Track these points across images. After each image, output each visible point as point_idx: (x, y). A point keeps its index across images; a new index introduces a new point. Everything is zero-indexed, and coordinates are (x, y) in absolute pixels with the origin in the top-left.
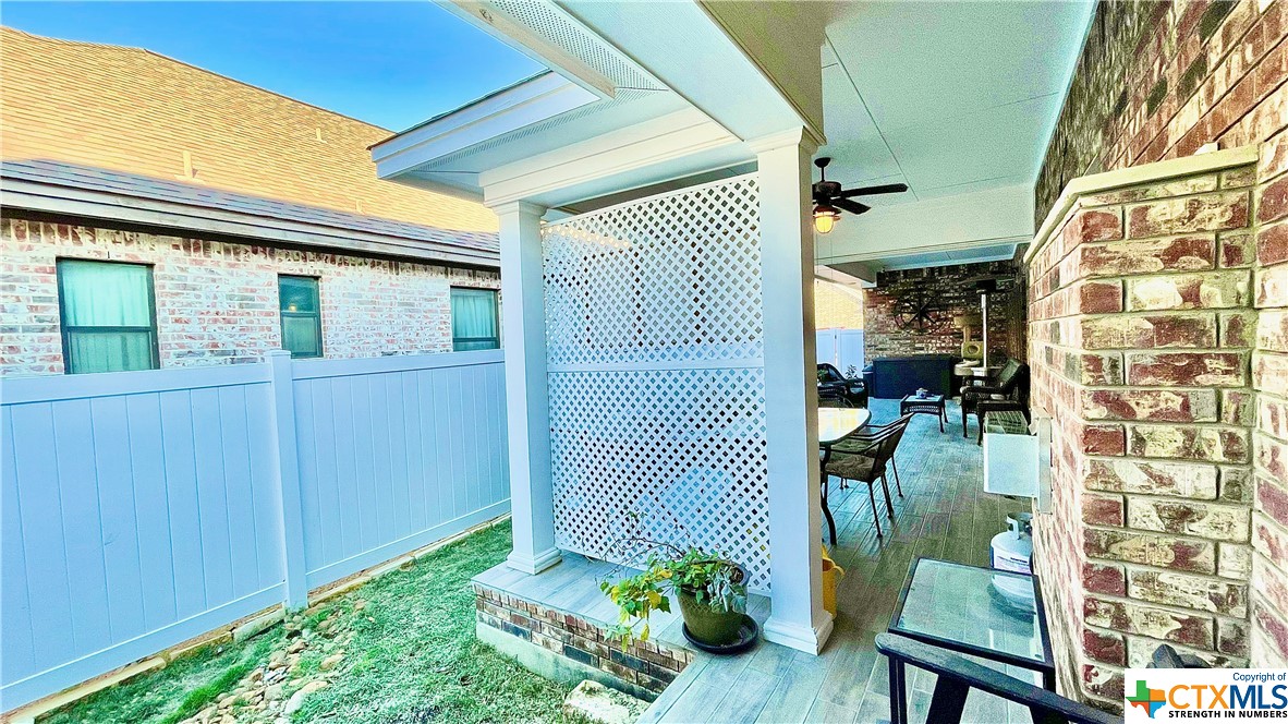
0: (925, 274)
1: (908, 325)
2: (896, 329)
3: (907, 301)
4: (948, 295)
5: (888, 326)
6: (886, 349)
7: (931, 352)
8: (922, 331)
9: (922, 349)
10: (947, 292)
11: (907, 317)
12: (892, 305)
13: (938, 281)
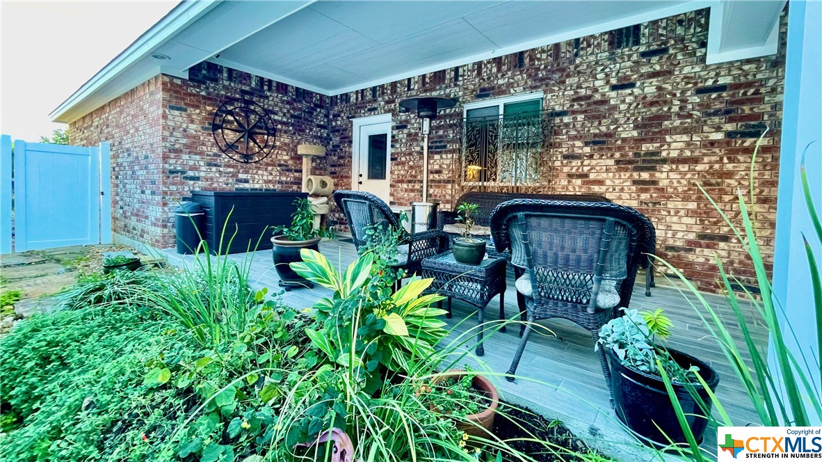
0: (253, 84)
1: (231, 147)
2: (215, 150)
3: (230, 113)
4: (276, 117)
5: (203, 144)
6: (198, 179)
7: (257, 186)
8: (247, 157)
9: (246, 181)
10: (276, 114)
11: (231, 136)
12: (210, 113)
13: (267, 97)
